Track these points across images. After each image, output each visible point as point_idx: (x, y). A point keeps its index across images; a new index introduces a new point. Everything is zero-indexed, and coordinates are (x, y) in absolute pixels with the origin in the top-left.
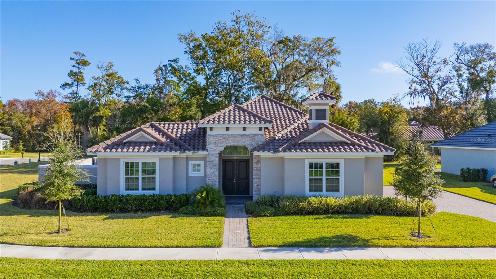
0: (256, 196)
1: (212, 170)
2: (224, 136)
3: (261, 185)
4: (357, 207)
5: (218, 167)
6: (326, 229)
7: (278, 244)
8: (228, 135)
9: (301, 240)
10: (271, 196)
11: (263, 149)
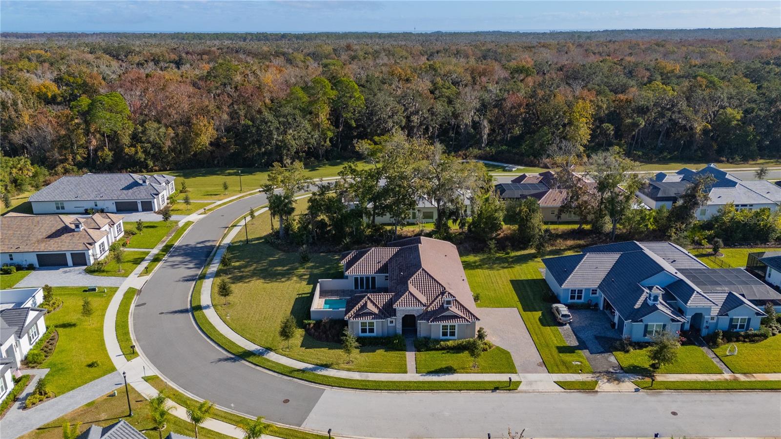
0: (419, 335)
1: (399, 325)
2: (404, 310)
3: (421, 331)
4: (460, 346)
5: (401, 323)
6: (444, 362)
7: (426, 372)
8: (406, 310)
10: (425, 338)
11: (422, 319)
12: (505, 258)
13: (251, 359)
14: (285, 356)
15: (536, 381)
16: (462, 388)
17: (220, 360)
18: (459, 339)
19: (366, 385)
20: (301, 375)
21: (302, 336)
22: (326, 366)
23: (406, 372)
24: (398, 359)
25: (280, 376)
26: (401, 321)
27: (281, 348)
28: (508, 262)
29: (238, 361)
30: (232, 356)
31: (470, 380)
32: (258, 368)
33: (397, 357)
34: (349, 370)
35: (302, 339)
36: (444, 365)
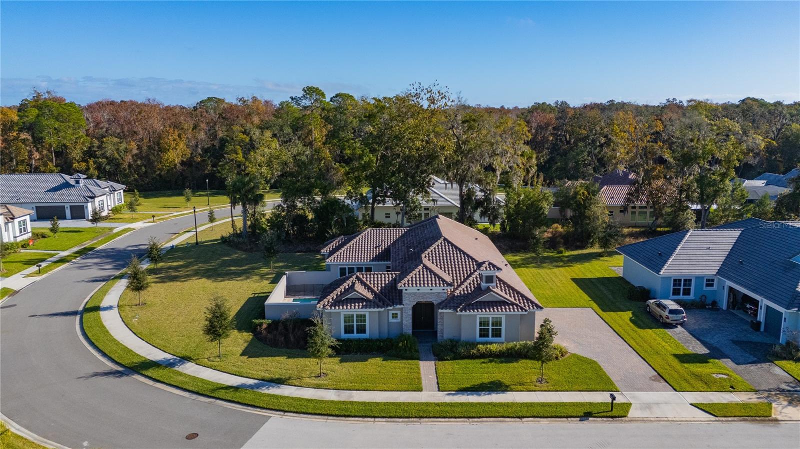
0: (440, 337)
1: (407, 319)
2: (416, 294)
3: (444, 330)
4: (511, 352)
5: (411, 317)
6: (485, 375)
7: (455, 390)
8: (419, 293)
9: (469, 386)
10: (451, 340)
11: (446, 307)
12: (557, 257)
13: (149, 373)
14: (211, 368)
15: (658, 404)
16: (524, 414)
17: (96, 374)
18: (508, 341)
19: (347, 410)
20: (230, 395)
21: (246, 341)
22: (279, 382)
23: (420, 390)
24: (406, 370)
25: (194, 396)
26: (410, 312)
27: (207, 356)
28: (562, 261)
29: (127, 375)
30: (120, 369)
31: (536, 401)
32: (159, 385)
33: (405, 368)
34: (318, 387)
35: (246, 345)
36: (486, 379)
